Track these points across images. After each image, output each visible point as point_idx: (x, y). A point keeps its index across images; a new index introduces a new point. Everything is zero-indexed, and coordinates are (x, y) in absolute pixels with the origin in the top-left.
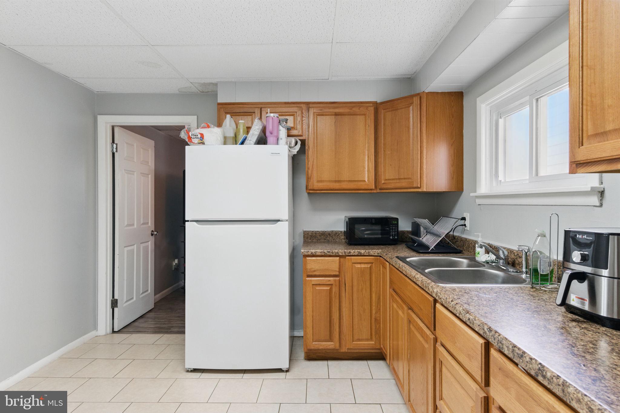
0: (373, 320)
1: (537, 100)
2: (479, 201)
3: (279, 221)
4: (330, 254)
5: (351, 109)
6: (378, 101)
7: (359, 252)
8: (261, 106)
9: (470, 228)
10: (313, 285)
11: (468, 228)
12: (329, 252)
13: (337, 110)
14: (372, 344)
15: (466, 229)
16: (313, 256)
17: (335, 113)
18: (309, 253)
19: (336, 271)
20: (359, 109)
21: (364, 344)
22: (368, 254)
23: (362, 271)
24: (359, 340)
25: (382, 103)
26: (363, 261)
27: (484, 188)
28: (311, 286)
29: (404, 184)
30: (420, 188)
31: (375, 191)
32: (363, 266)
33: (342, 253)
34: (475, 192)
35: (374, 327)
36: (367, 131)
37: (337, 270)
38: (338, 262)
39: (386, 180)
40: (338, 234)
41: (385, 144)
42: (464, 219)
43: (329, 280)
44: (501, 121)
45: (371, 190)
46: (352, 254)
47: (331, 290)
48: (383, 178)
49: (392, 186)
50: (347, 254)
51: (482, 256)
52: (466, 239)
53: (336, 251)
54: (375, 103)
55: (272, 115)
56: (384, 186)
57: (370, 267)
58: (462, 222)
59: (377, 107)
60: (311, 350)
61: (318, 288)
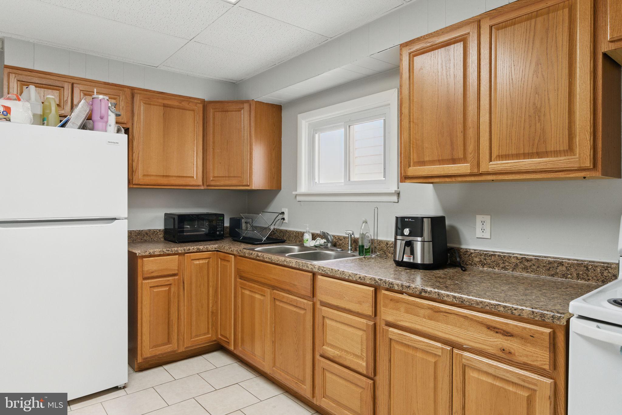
0: (210, 314)
1: (349, 126)
2: (299, 198)
3: (115, 219)
4: (169, 252)
5: (180, 103)
6: (206, 100)
7: (198, 249)
8: (73, 81)
9: (288, 221)
10: (150, 287)
11: (286, 221)
12: (169, 250)
13: (166, 102)
14: (209, 337)
15: (284, 222)
16: (150, 256)
17: (164, 104)
18: (147, 253)
19: (175, 270)
20: (188, 104)
21: (202, 339)
22: (206, 250)
23: (201, 267)
24: (197, 336)
25: (210, 102)
26: (201, 257)
27: (303, 187)
28: (148, 288)
29: (234, 182)
30: (248, 186)
31: (202, 188)
32: (201, 262)
33: (182, 251)
34: (296, 191)
35: (210, 321)
36: (196, 127)
37: (177, 268)
38: (177, 260)
39: (214, 177)
40: (156, 233)
41: (214, 142)
42: (283, 213)
43: (168, 280)
44: (317, 136)
45: (198, 186)
46: (191, 251)
47: (169, 290)
48: (211, 175)
49: (222, 183)
50: (186, 251)
51: (309, 242)
52: (286, 231)
53: (176, 249)
54: (203, 101)
55: (101, 97)
56: (213, 183)
57: (208, 262)
58: (281, 216)
59: (205, 105)
60: (147, 358)
61: (156, 290)
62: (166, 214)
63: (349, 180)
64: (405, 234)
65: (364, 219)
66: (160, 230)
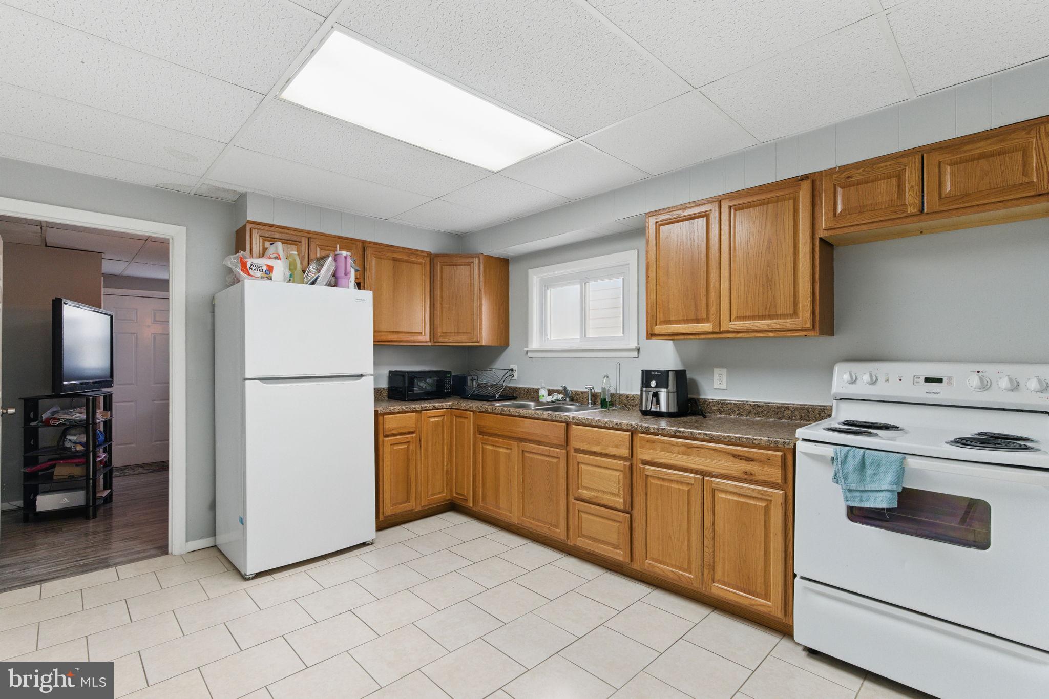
0: (445, 472)
1: (585, 283)
2: (530, 355)
3: (361, 376)
4: (408, 410)
5: (409, 256)
6: (432, 253)
7: (434, 406)
8: (310, 236)
9: (518, 378)
10: (391, 445)
11: (516, 377)
12: (407, 408)
13: (396, 256)
14: (444, 496)
15: (513, 378)
16: (391, 413)
17: (393, 257)
18: (388, 411)
19: (412, 427)
20: (416, 257)
21: (437, 498)
22: (441, 407)
23: (436, 424)
24: (433, 495)
25: (437, 256)
26: (437, 415)
27: (535, 344)
28: (389, 446)
29: (464, 338)
30: (478, 342)
31: (429, 344)
32: (436, 419)
33: (419, 408)
34: (527, 347)
35: (445, 479)
36: (423, 281)
37: (414, 426)
38: (415, 417)
39: (442, 333)
41: (442, 297)
42: (512, 370)
43: (407, 438)
44: (548, 291)
45: (426, 342)
46: (427, 408)
47: (408, 447)
48: (439, 330)
49: (451, 339)
50: (423, 409)
51: (545, 398)
52: (517, 387)
53: (414, 406)
54: (429, 254)
55: (344, 253)
56: (441, 339)
57: (443, 420)
58: (509, 373)
59: (432, 258)
60: (387, 517)
61: (396, 447)
62: (390, 372)
63: (585, 336)
64: (652, 386)
65: (605, 374)
66: (384, 388)
